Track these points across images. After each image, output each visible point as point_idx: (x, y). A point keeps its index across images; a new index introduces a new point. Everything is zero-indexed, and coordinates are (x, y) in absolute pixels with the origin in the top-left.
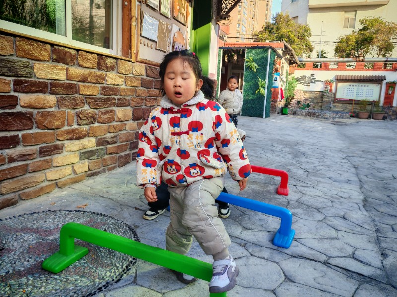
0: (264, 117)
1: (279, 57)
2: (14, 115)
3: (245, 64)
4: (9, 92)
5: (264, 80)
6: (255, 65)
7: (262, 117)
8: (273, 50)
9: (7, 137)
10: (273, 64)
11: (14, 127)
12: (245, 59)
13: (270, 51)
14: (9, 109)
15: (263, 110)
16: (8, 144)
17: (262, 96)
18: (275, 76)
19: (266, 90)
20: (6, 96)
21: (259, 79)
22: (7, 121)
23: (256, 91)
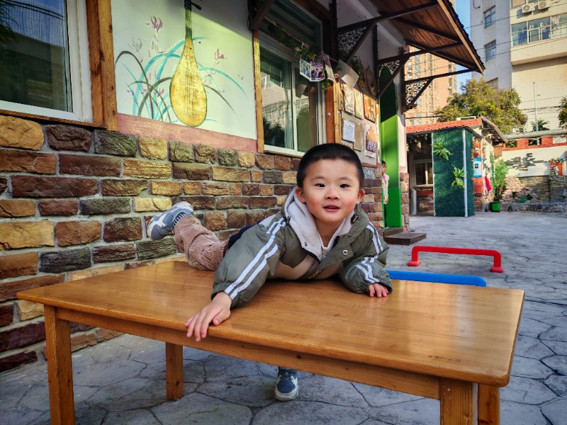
0: (466, 215)
1: (478, 137)
3: (433, 152)
5: (461, 169)
6: (447, 151)
7: (463, 216)
8: (468, 130)
10: (471, 147)
12: (432, 145)
13: (464, 132)
15: (464, 207)
17: (460, 190)
18: (475, 162)
19: (465, 180)
21: (455, 168)
23: (453, 184)
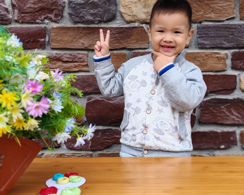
2: (228, 103)
4: (224, 71)
9: (216, 133)
11: (227, 119)
14: (223, 94)
16: (218, 142)
20: (218, 75)
22: (217, 110)
